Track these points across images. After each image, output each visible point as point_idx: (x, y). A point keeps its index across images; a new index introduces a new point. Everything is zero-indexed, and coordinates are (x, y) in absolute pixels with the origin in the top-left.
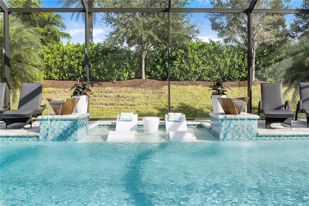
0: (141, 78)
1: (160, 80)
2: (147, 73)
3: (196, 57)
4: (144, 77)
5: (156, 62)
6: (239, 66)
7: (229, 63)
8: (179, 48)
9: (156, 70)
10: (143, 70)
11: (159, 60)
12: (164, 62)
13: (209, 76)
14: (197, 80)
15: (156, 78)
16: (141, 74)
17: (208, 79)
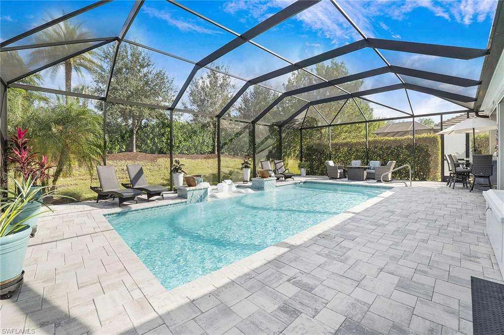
0: (132, 151)
1: (149, 153)
2: (137, 146)
3: (179, 134)
4: (135, 151)
5: (146, 137)
6: (207, 143)
7: (201, 141)
8: (167, 127)
9: (146, 144)
10: (135, 144)
11: (149, 136)
12: (153, 138)
13: (187, 150)
14: (179, 153)
15: (145, 151)
16: (132, 148)
17: (187, 152)
